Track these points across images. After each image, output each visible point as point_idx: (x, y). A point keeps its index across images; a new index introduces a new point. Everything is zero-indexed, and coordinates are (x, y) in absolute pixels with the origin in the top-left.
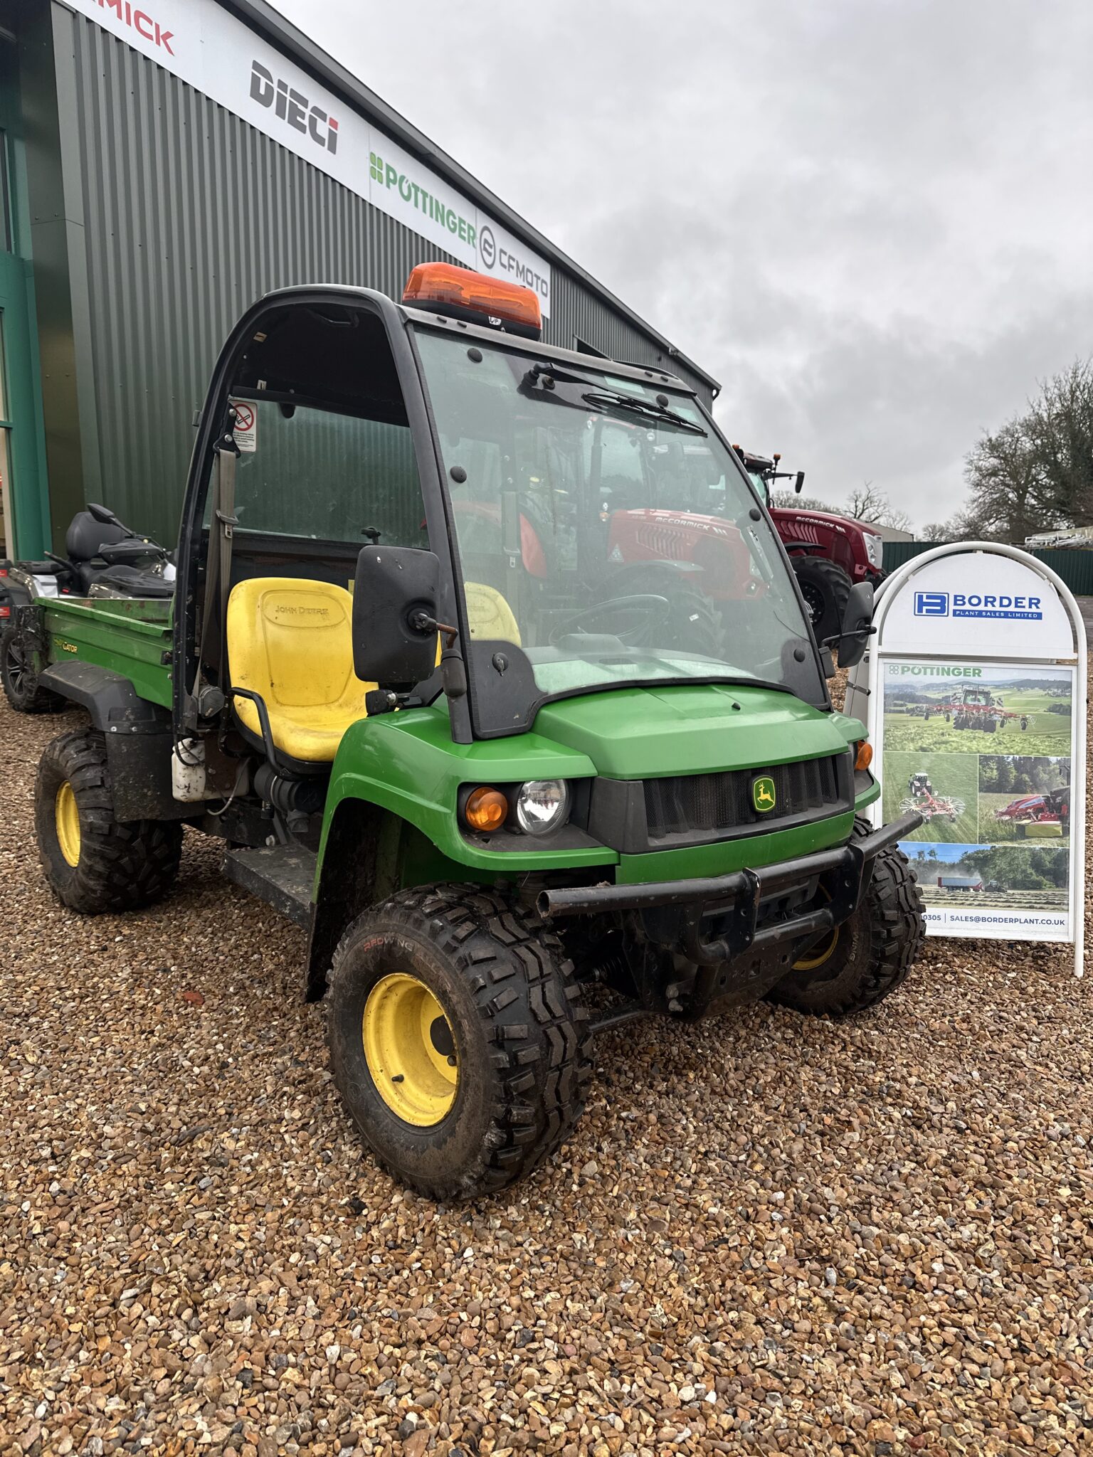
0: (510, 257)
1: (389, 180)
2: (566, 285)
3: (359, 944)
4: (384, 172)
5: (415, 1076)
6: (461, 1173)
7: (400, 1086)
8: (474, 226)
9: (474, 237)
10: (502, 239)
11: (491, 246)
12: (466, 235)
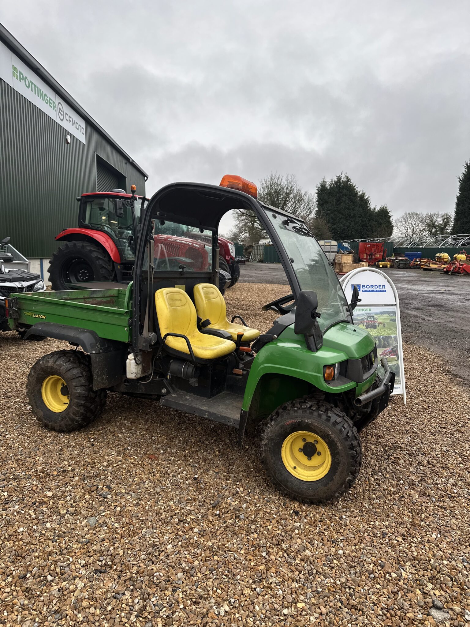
0: (70, 117)
1: (20, 78)
2: (91, 131)
3: (282, 423)
4: (18, 74)
5: (298, 465)
6: (335, 492)
7: (295, 470)
8: (55, 102)
9: (55, 107)
10: (66, 109)
11: (62, 111)
12: (52, 106)
